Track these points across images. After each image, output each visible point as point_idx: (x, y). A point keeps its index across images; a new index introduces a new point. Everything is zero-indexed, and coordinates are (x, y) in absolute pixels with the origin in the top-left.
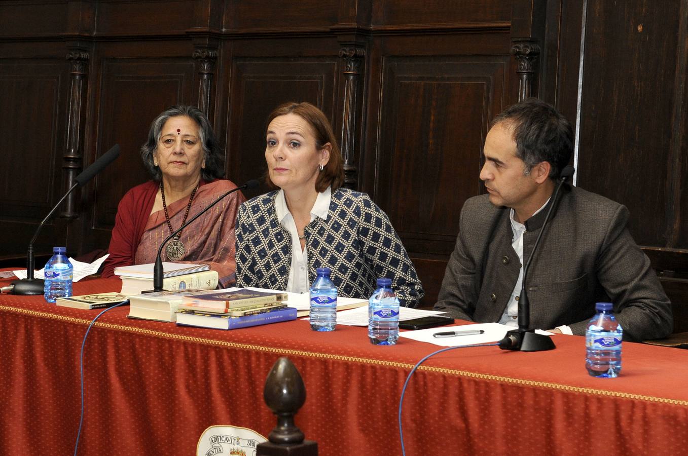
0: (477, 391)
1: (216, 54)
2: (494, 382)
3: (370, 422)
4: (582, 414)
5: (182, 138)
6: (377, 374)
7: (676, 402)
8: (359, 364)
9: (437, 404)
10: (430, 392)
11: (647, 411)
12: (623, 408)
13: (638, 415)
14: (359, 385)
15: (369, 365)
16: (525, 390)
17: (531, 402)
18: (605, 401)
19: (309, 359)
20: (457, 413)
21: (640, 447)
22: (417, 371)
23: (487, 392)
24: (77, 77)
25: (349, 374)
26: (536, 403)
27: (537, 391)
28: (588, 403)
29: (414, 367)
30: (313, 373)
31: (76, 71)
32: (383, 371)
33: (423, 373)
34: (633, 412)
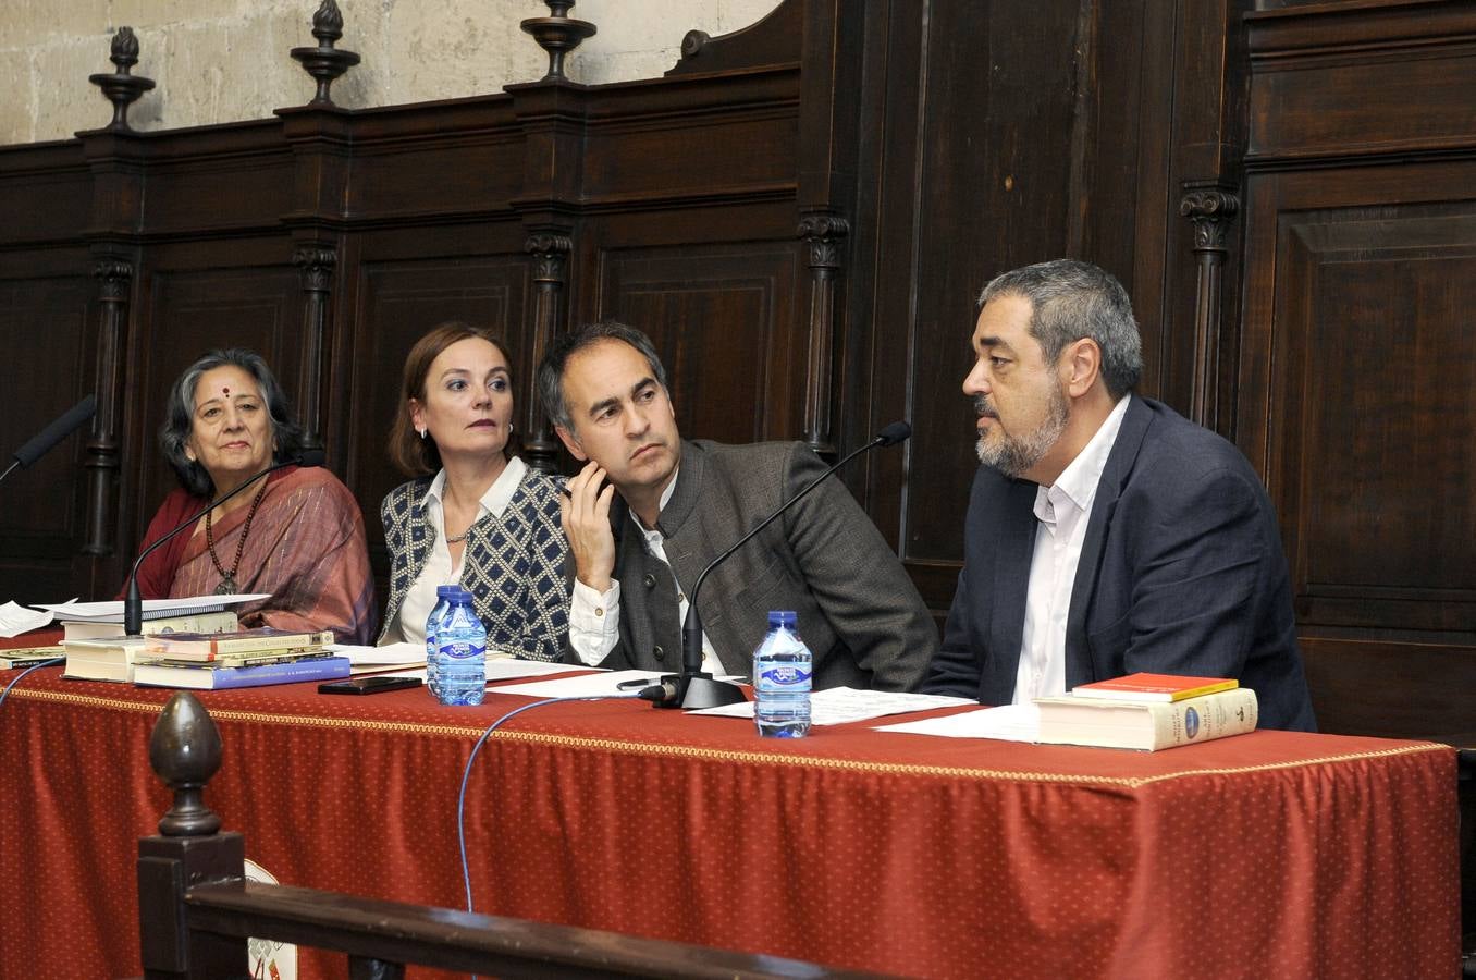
0: (577, 768)
1: (333, 258)
2: (602, 752)
3: (422, 834)
4: (730, 797)
5: (235, 402)
6: (431, 749)
7: (867, 766)
8: (404, 734)
9: (518, 794)
10: (508, 775)
11: (824, 784)
12: (789, 781)
13: (812, 790)
14: (405, 771)
15: (418, 735)
16: (648, 761)
17: (657, 782)
18: (764, 772)
19: (330, 730)
20: (550, 809)
21: (813, 847)
22: (488, 741)
23: (592, 770)
24: (111, 307)
25: (390, 752)
26: (664, 782)
27: (665, 762)
28: (738, 777)
29: (486, 733)
30: (335, 754)
31: (108, 295)
32: (438, 744)
33: (498, 743)
34: (803, 787)
